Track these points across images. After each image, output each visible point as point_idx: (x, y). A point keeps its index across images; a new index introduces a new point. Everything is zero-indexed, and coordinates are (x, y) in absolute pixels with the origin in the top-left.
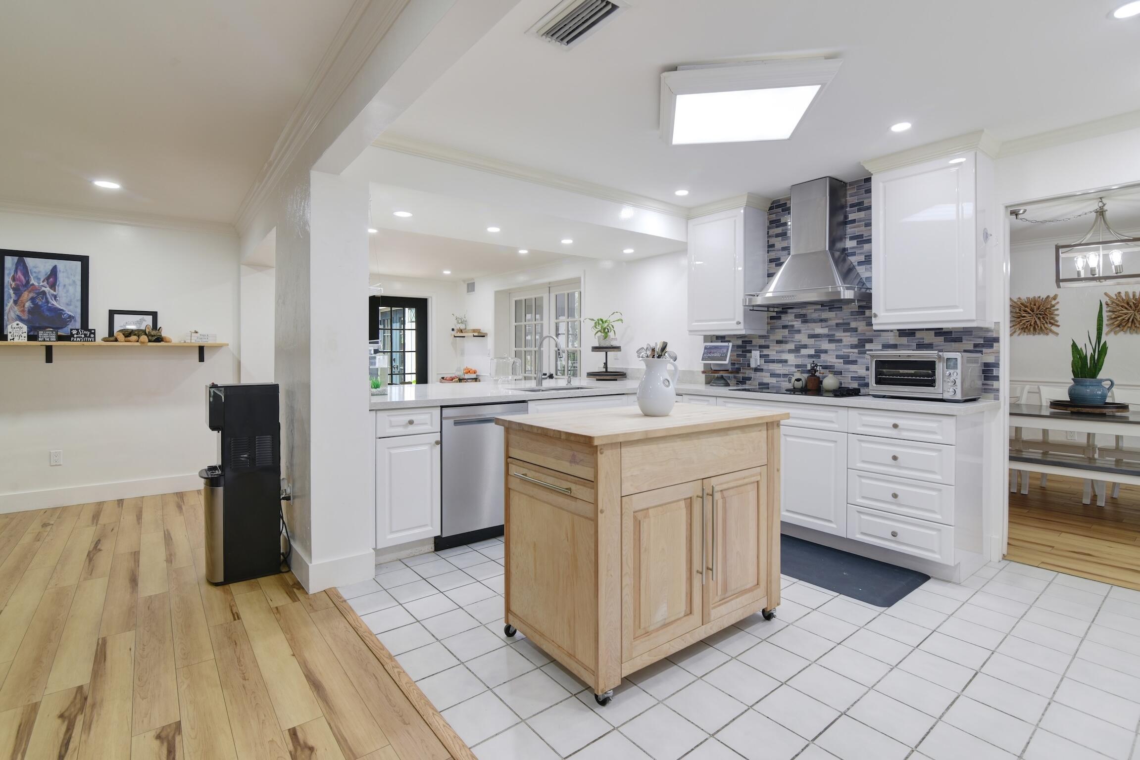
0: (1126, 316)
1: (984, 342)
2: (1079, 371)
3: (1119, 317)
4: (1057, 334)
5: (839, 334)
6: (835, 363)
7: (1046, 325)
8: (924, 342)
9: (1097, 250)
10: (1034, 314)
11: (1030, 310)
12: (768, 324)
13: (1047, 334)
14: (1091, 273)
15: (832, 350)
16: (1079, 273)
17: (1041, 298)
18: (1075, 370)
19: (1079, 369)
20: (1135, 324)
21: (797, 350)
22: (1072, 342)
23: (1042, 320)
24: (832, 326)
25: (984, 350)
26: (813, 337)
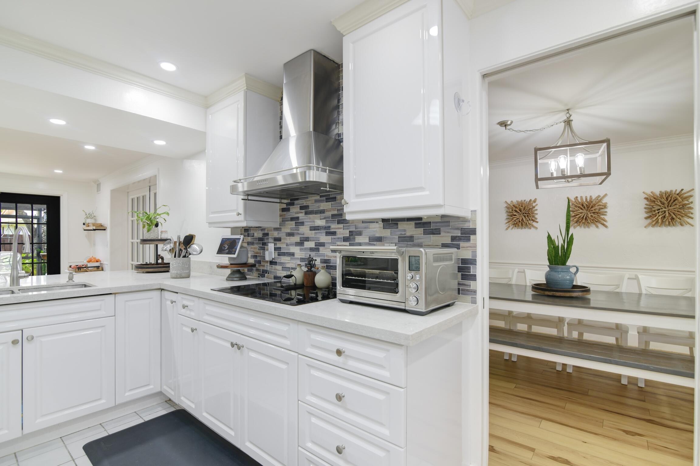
0: (581, 214)
1: (461, 234)
2: (553, 260)
3: (577, 215)
4: (537, 228)
5: (334, 226)
6: (331, 257)
7: (529, 221)
8: (405, 234)
9: (565, 153)
10: (522, 213)
11: (519, 210)
12: (281, 216)
13: (530, 228)
14: (562, 174)
15: (328, 243)
16: (552, 174)
17: (526, 202)
18: (550, 258)
19: (553, 258)
20: (587, 220)
21: (300, 244)
22: (548, 234)
23: (527, 218)
24: (328, 217)
25: (462, 244)
26: (314, 230)
